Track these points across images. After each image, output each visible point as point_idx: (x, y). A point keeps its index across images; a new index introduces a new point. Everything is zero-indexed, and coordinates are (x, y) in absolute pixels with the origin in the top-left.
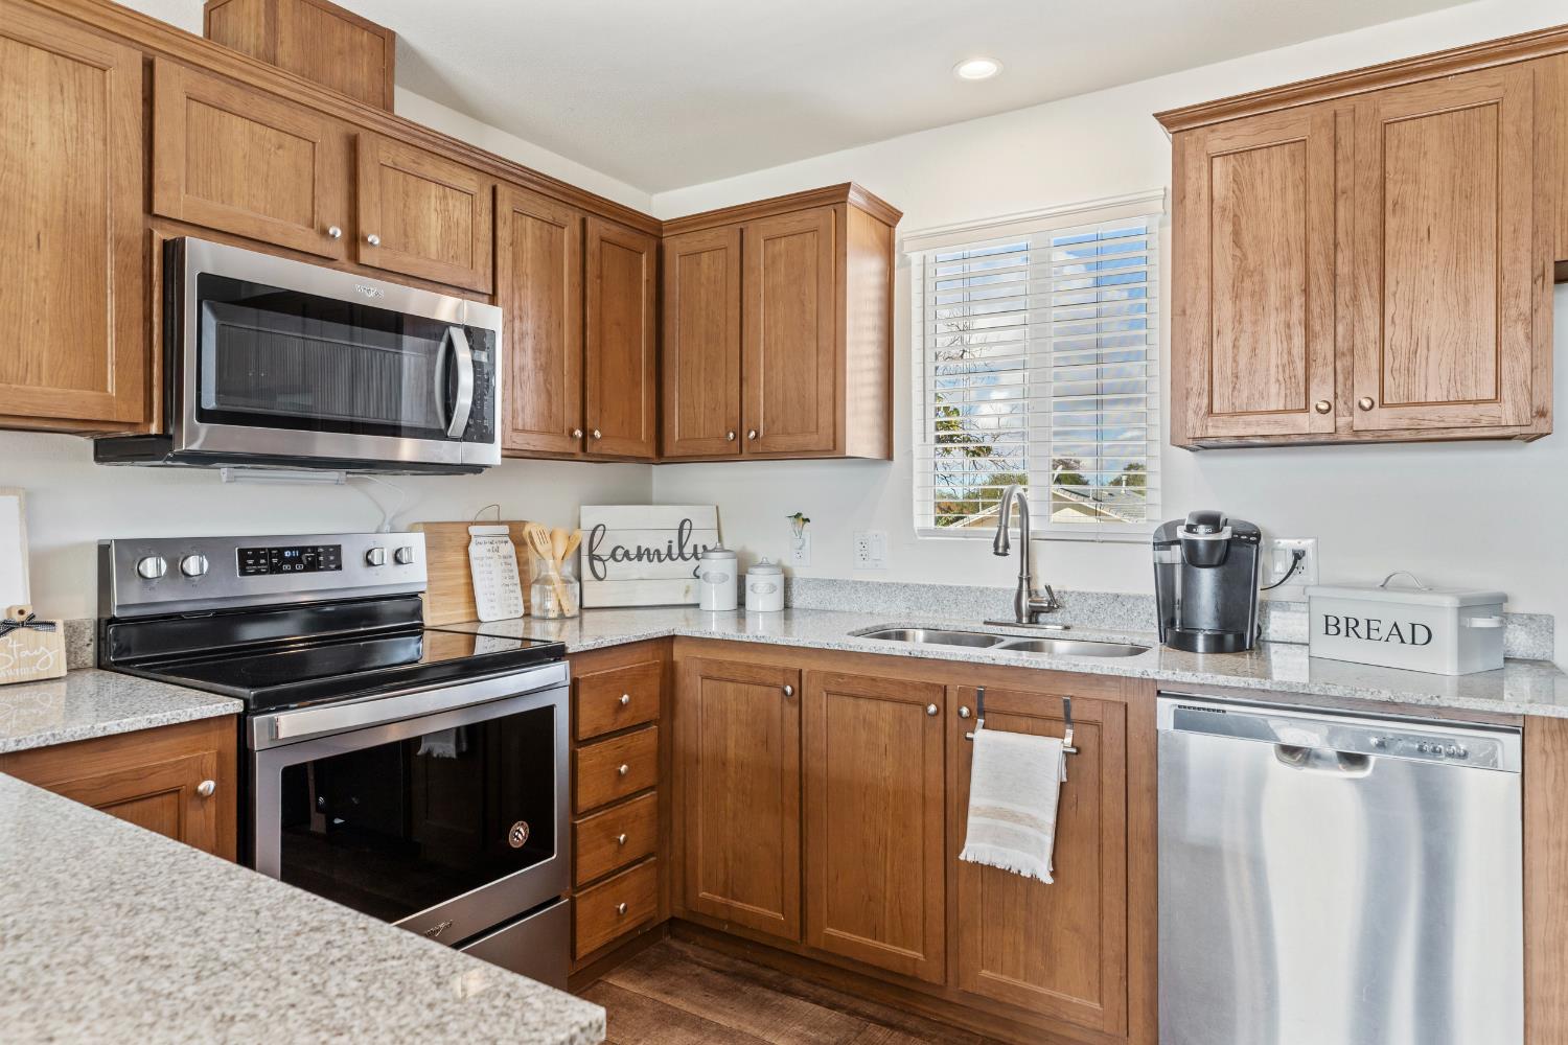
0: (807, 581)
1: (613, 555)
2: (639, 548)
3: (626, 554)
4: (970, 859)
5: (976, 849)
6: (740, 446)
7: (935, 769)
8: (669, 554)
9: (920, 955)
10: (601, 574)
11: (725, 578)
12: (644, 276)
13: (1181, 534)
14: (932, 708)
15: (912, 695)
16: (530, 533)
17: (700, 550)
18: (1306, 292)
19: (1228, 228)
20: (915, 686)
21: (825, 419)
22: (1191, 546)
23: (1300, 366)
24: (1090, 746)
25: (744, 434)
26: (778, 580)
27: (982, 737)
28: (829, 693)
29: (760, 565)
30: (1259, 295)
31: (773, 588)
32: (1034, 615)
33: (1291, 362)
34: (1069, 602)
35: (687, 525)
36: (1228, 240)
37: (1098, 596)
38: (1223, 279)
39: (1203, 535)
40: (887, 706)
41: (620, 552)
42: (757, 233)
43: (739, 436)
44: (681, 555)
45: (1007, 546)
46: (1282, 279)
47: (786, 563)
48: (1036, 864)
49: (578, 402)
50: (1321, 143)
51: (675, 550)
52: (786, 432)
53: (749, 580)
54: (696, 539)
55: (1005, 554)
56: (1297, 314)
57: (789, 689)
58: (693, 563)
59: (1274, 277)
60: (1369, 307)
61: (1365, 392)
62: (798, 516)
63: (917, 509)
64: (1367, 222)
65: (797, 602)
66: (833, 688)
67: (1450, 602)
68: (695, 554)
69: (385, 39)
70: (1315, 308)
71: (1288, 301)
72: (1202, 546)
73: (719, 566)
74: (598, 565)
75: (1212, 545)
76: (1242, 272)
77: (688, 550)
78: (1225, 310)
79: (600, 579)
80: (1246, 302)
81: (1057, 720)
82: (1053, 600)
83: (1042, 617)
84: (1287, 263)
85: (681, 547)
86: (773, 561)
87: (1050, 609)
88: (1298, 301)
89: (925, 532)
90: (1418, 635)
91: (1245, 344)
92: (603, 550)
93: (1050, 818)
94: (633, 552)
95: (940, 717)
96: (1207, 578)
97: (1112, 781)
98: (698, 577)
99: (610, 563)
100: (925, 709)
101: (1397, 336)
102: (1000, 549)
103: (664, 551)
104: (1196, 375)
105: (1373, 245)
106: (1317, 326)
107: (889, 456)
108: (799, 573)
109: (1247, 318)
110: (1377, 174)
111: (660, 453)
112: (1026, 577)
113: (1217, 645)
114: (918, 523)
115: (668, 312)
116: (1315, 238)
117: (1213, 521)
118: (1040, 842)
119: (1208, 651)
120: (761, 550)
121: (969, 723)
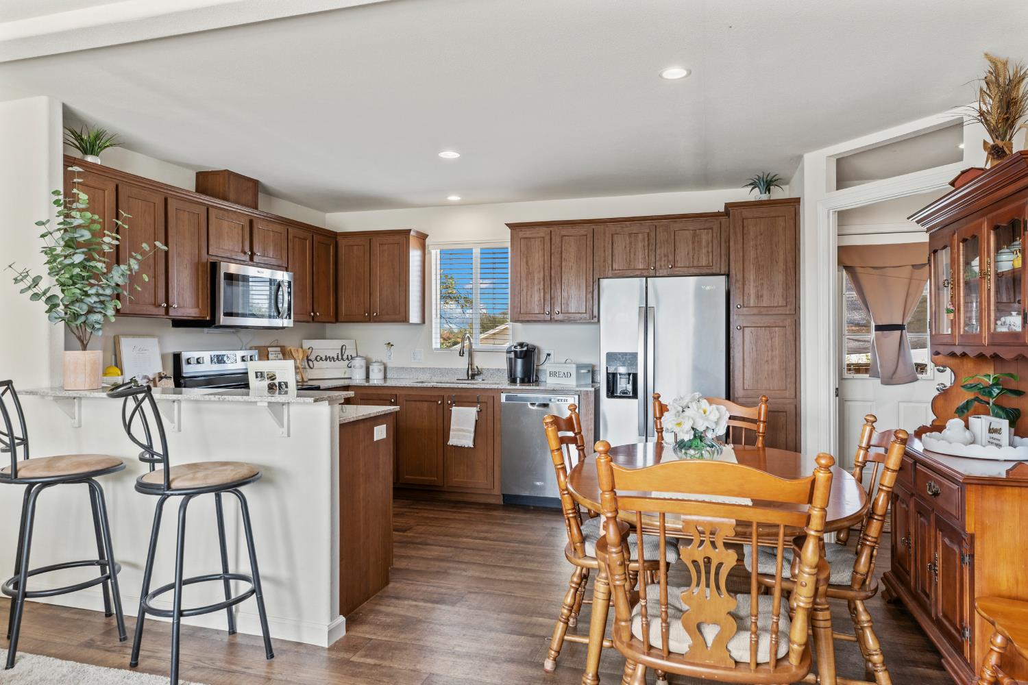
0: (393, 368)
1: (316, 359)
2: (326, 356)
3: (321, 359)
4: (451, 444)
5: (453, 441)
6: (369, 317)
7: (440, 421)
8: (338, 359)
9: (436, 479)
10: (312, 366)
11: (362, 367)
12: (331, 254)
13: (513, 348)
14: (440, 402)
15: (433, 400)
16: (291, 350)
17: (350, 357)
18: (544, 280)
19: (525, 260)
20: (434, 396)
21: (402, 309)
22: (515, 352)
23: (542, 301)
24: (484, 409)
25: (371, 315)
26: (382, 367)
27: (454, 409)
28: (406, 401)
29: (376, 362)
30: (533, 279)
31: (380, 370)
32: (473, 376)
33: (540, 300)
34: (484, 372)
35: (344, 347)
36: (525, 264)
37: (493, 370)
38: (524, 274)
39: (519, 349)
40: (426, 403)
41: (318, 358)
42: (376, 242)
43: (369, 315)
44: (342, 359)
45: (463, 353)
46: (538, 276)
47: (384, 361)
48: (469, 443)
49: (311, 302)
50: (548, 238)
51: (340, 357)
52: (388, 314)
53: (371, 368)
54: (347, 353)
55: (463, 356)
56: (542, 287)
57: (393, 400)
58: (347, 362)
59: (536, 276)
60: (558, 285)
61: (557, 309)
62: (389, 343)
63: (434, 341)
64: (558, 263)
65: (389, 376)
66: (408, 399)
67: (574, 366)
68: (348, 359)
69: (256, 183)
70: (546, 286)
71: (539, 283)
72: (518, 352)
73: (359, 362)
74: (310, 363)
75: (521, 352)
76: (528, 274)
77: (345, 357)
78: (524, 283)
79: (311, 368)
80: (529, 281)
81: (475, 402)
82: (479, 371)
83: (476, 377)
84: (539, 272)
85: (342, 356)
86: (380, 361)
87: (478, 374)
88: (542, 283)
89: (436, 349)
90: (568, 375)
91: (529, 293)
92: (312, 357)
93: (473, 429)
94: (324, 358)
95: (442, 406)
96: (519, 361)
97: (490, 418)
98: (350, 367)
99: (315, 362)
100: (437, 402)
101: (565, 294)
102: (461, 354)
103: (336, 357)
104: (516, 302)
105: (559, 269)
106: (546, 290)
107: (423, 322)
108: (389, 365)
109: (530, 286)
110: (560, 249)
111: (337, 319)
112: (471, 364)
113: (523, 381)
114: (434, 346)
115: (340, 267)
116: (546, 265)
117: (521, 345)
118: (470, 437)
119: (520, 383)
120: (374, 357)
121: (451, 405)
